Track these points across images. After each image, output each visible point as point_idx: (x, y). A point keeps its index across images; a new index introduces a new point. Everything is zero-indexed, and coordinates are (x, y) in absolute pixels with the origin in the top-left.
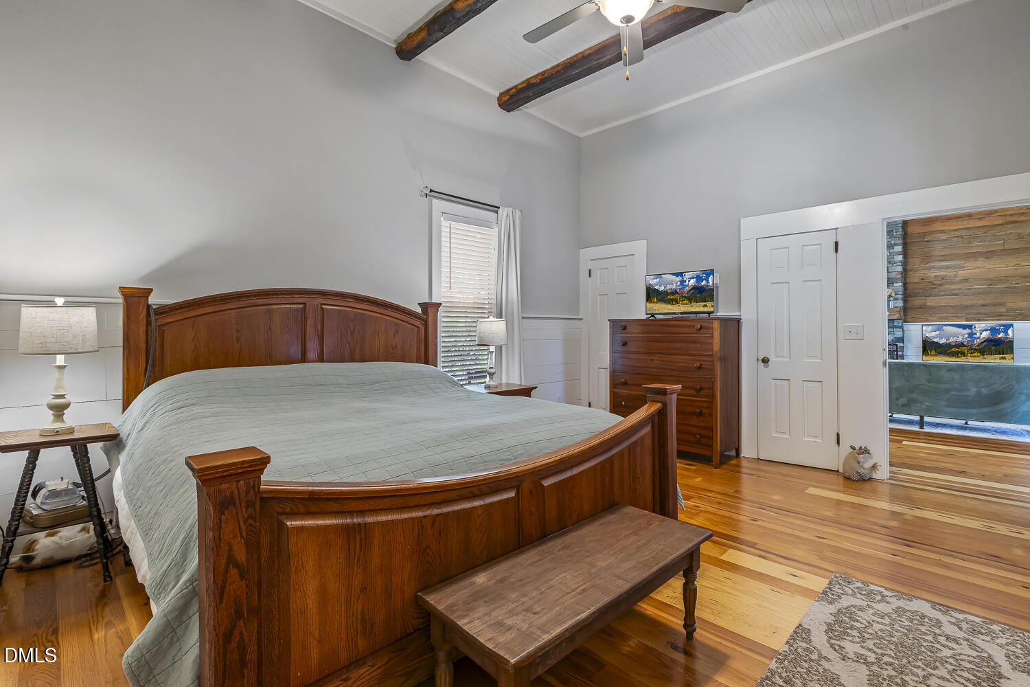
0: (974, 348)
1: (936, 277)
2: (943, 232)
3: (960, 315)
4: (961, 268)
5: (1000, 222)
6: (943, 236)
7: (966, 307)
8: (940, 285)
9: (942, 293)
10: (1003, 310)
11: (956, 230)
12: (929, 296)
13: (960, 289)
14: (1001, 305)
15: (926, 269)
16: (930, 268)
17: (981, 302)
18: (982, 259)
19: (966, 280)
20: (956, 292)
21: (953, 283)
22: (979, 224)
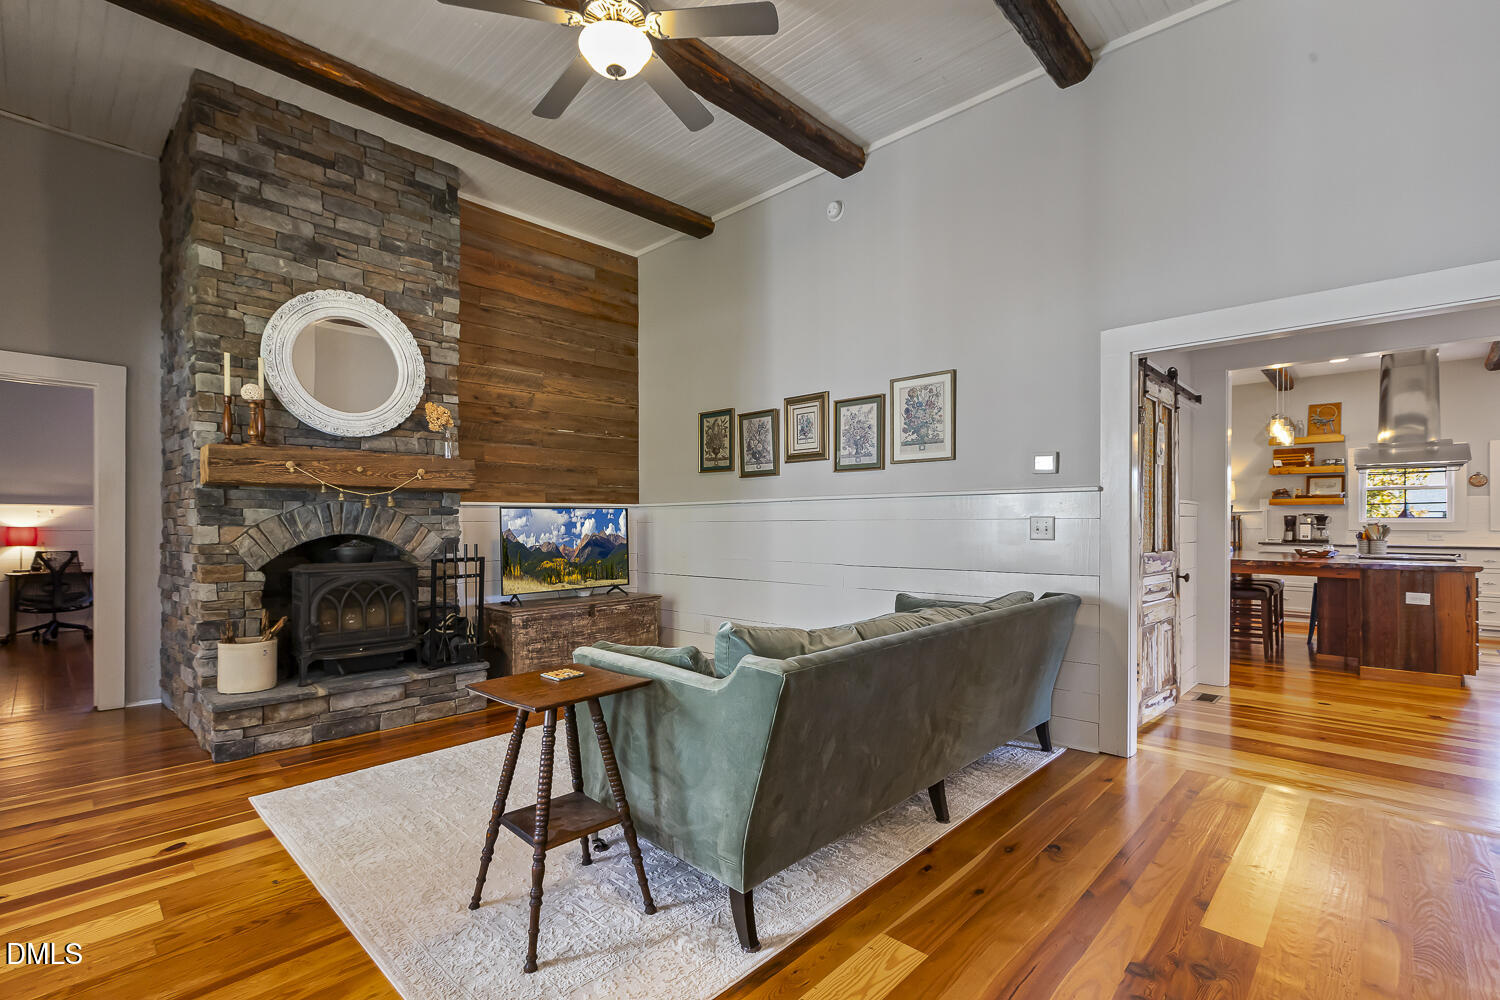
0: (572, 560)
1: (500, 396)
2: (511, 298)
3: (536, 487)
4: (539, 386)
5: (589, 309)
6: (509, 306)
7: (546, 471)
8: (506, 417)
9: (510, 437)
10: (593, 481)
11: (531, 302)
12: (488, 440)
13: (537, 431)
14: (591, 471)
15: (483, 375)
16: (490, 375)
17: (566, 463)
18: (567, 376)
19: (544, 415)
20: (531, 437)
21: (527, 418)
22: (565, 303)
